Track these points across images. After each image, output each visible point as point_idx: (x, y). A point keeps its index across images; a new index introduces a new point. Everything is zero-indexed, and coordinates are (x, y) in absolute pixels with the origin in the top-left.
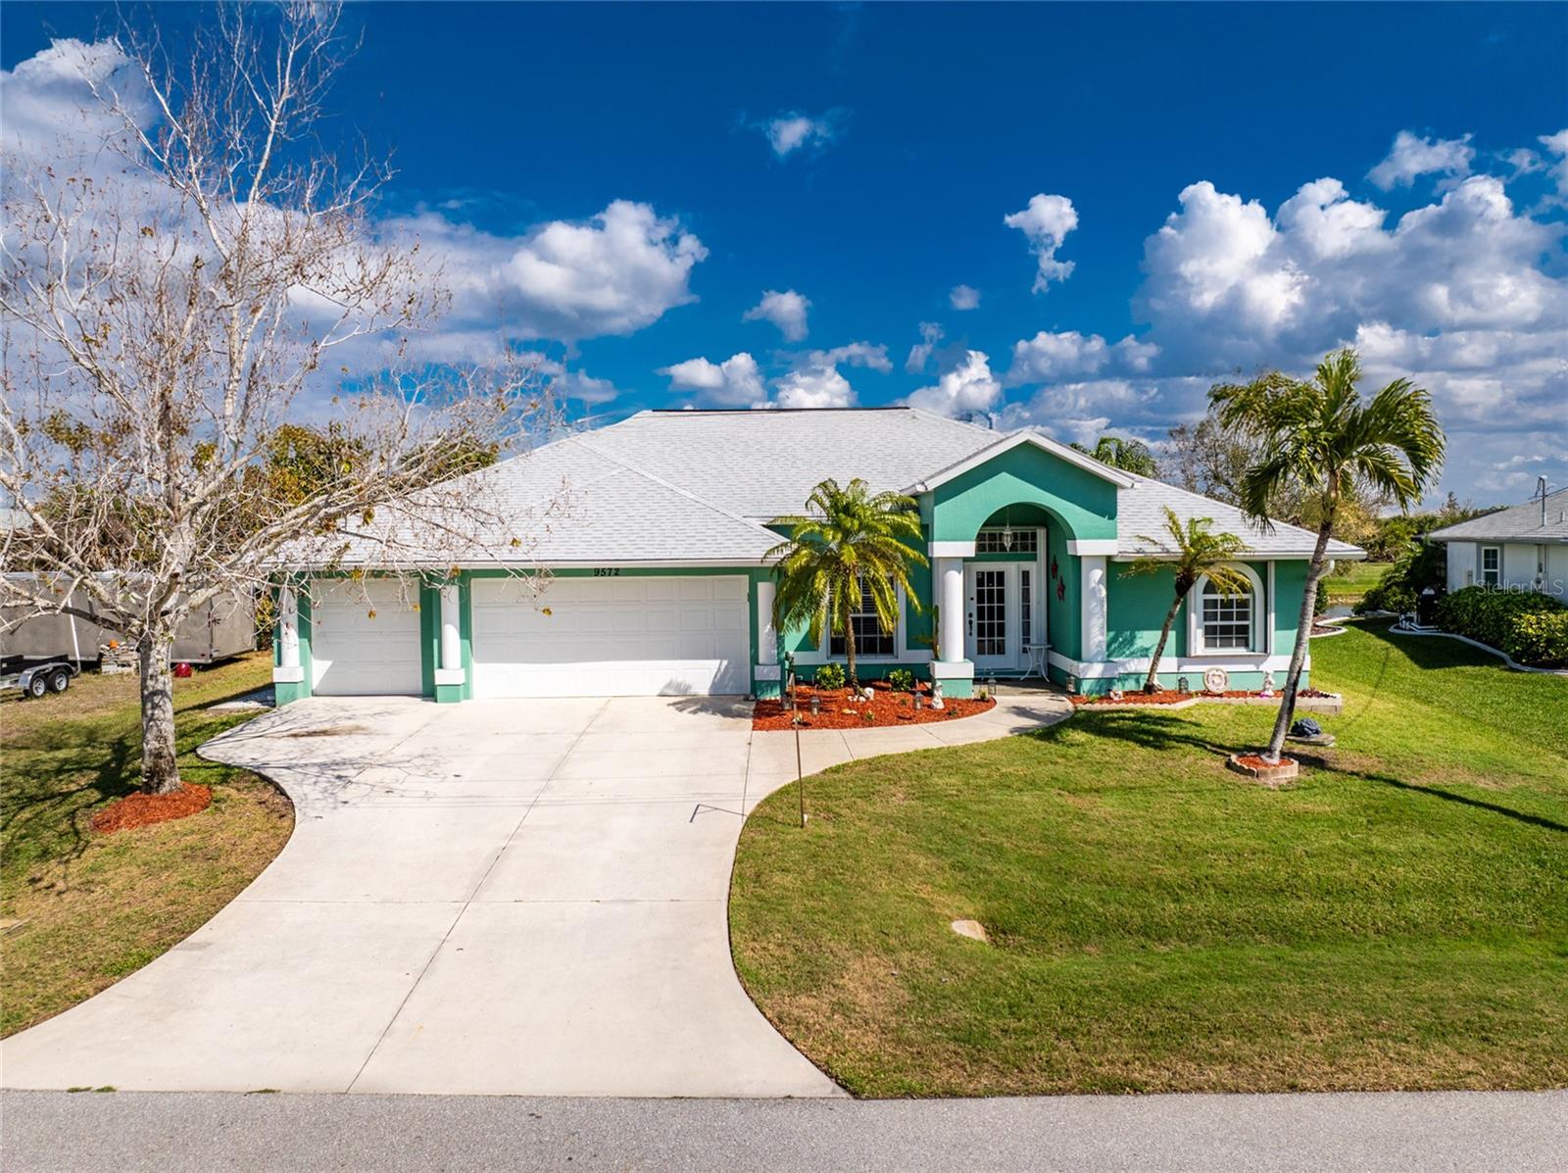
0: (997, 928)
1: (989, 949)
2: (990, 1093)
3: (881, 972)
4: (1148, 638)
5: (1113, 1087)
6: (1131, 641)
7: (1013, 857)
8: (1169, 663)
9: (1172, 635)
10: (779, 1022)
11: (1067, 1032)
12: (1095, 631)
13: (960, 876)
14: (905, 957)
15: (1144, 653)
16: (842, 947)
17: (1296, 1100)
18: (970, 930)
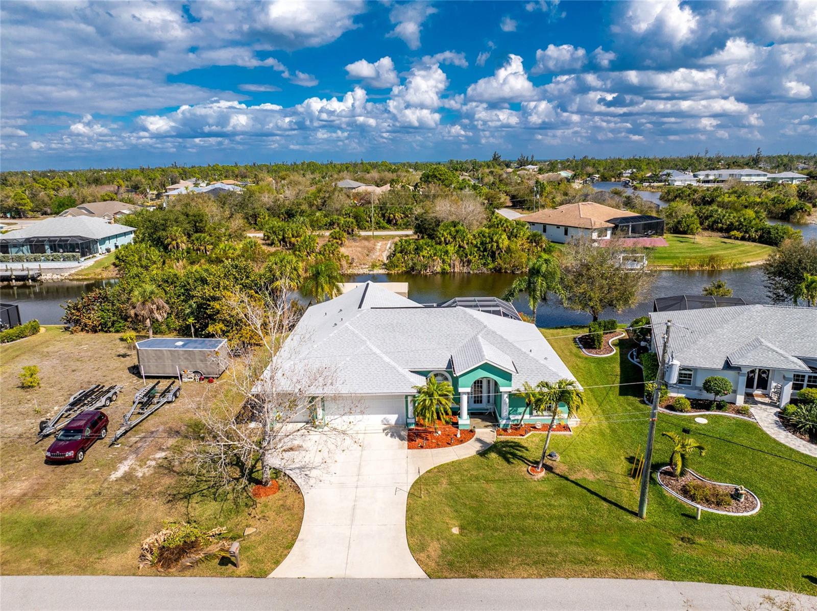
0: (462, 528)
1: (460, 538)
2: (452, 578)
3: (436, 546)
4: (521, 410)
5: (473, 576)
6: (516, 411)
7: (468, 507)
8: (527, 416)
9: (528, 409)
10: (417, 560)
11: (469, 562)
12: (505, 410)
13: (455, 514)
14: (441, 541)
15: (520, 414)
16: (428, 539)
17: (502, 580)
18: (455, 531)
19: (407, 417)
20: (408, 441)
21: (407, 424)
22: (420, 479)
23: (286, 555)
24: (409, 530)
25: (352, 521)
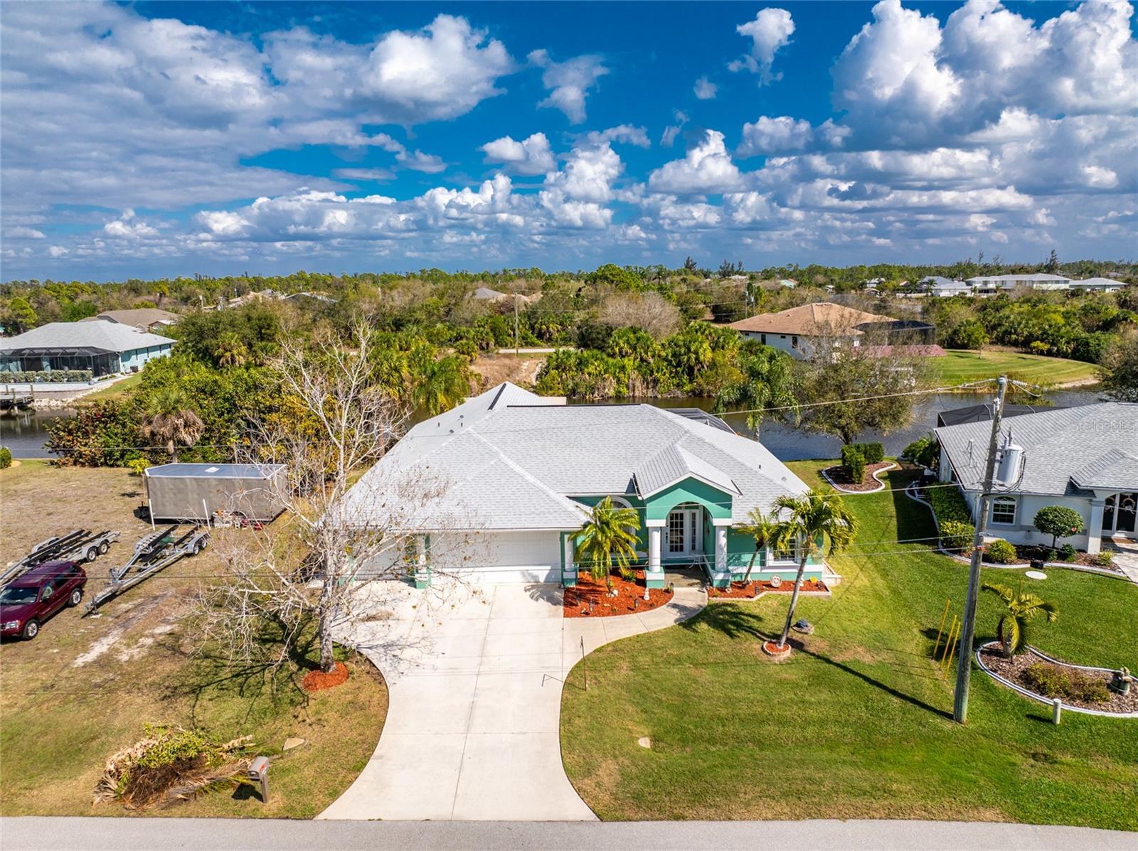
0: (655, 739)
1: (652, 753)
2: (641, 820)
3: (612, 767)
4: (747, 557)
5: (678, 818)
6: (739, 559)
7: (665, 705)
8: (756, 569)
9: (758, 556)
10: (579, 791)
11: (669, 794)
12: (722, 556)
13: (644, 716)
14: (621, 759)
15: (745, 564)
16: (598, 756)
17: (729, 824)
18: (645, 743)
19: (563, 570)
20: (565, 605)
21: (563, 581)
22: (584, 661)
23: (351, 782)
24: (564, 742)
25: (468, 727)
